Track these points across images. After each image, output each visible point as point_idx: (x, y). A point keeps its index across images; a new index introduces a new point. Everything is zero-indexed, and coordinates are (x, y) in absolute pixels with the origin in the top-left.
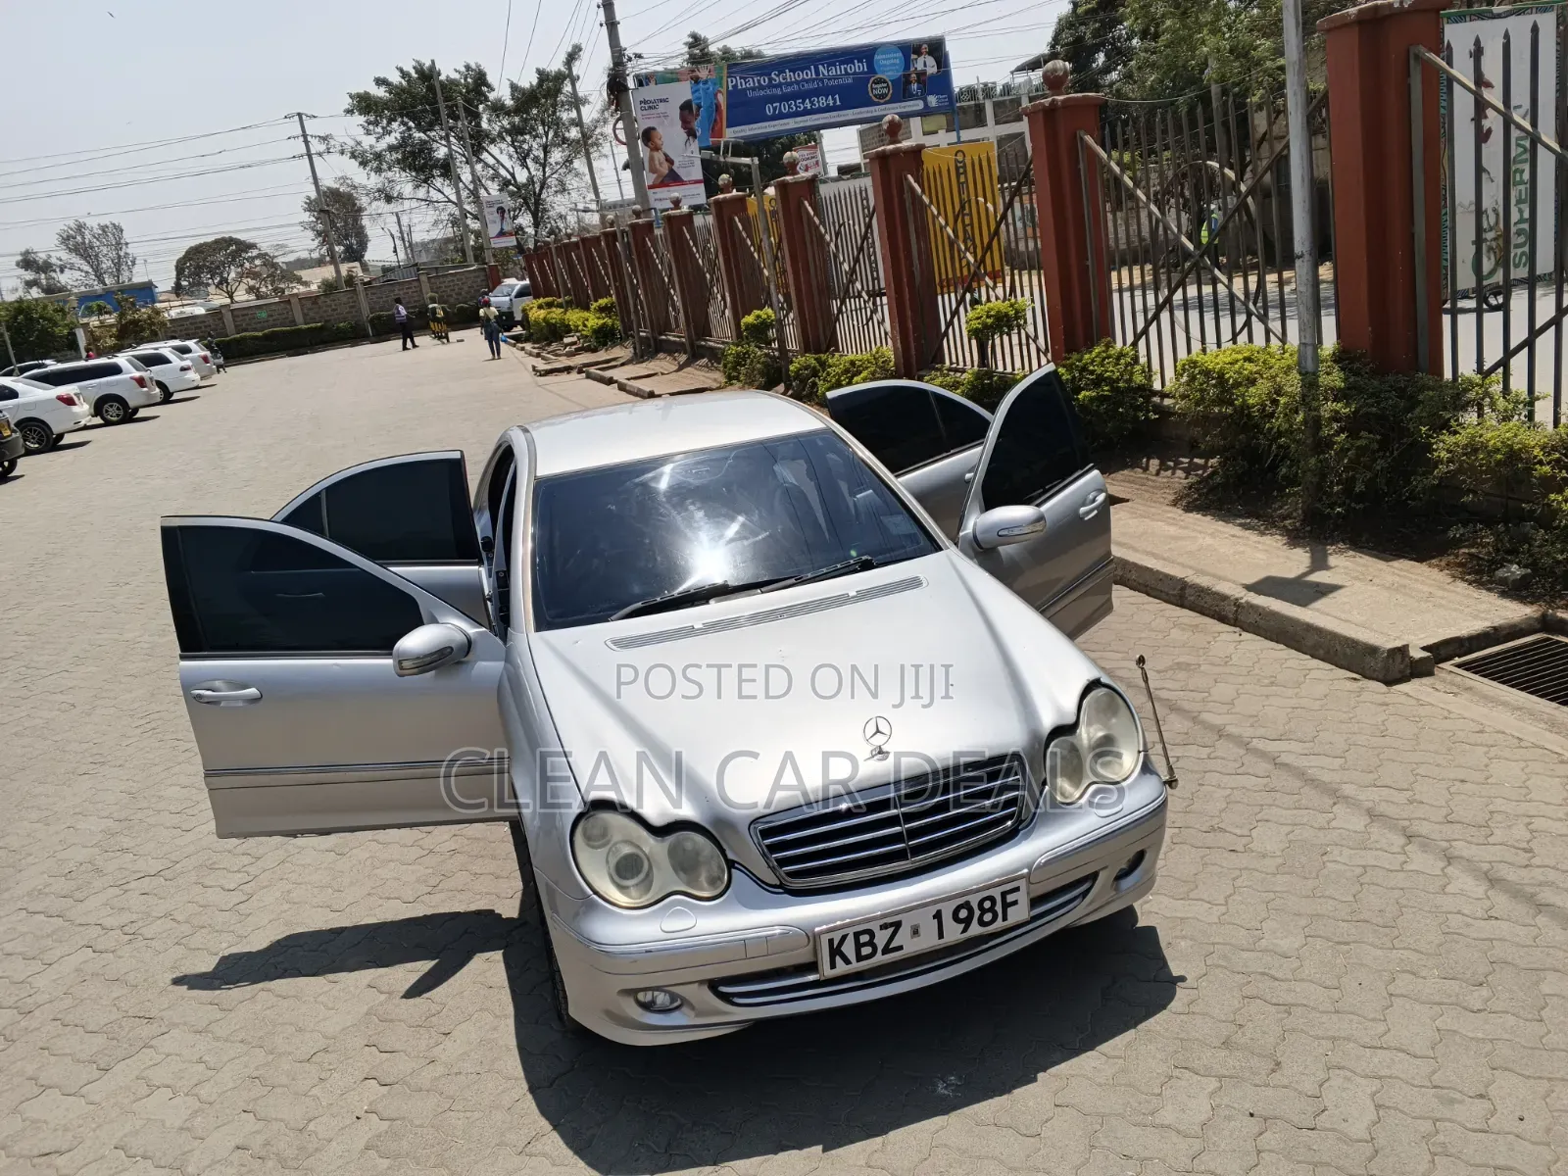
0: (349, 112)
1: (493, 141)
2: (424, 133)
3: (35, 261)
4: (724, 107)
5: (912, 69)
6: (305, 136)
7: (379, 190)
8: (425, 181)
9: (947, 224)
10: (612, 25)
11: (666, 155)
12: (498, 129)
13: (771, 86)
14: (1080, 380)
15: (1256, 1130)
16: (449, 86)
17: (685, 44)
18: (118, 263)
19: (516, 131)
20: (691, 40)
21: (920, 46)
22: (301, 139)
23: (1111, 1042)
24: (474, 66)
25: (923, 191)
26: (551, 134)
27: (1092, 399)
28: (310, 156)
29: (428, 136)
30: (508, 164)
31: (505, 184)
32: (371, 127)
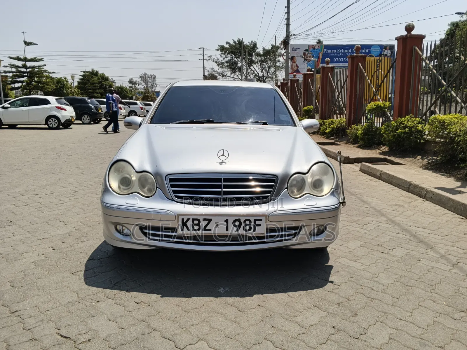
0: (217, 50)
1: (255, 64)
2: (236, 58)
3: (132, 82)
4: (321, 57)
5: (383, 53)
6: (203, 54)
7: (221, 73)
8: (234, 72)
9: (369, 79)
10: (288, 25)
11: (297, 65)
12: (257, 60)
13: (336, 53)
14: (399, 126)
15: (332, 332)
16: (245, 47)
17: (316, 42)
18: (152, 86)
19: (262, 62)
20: (318, 41)
21: (387, 47)
22: (202, 55)
23: (294, 293)
24: (254, 42)
25: (365, 72)
26: (272, 64)
27: (402, 133)
28: (204, 60)
29: (237, 60)
30: (258, 71)
31: (256, 76)
32: (222, 55)
